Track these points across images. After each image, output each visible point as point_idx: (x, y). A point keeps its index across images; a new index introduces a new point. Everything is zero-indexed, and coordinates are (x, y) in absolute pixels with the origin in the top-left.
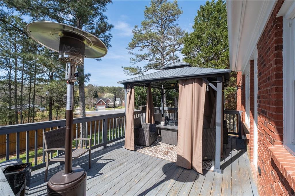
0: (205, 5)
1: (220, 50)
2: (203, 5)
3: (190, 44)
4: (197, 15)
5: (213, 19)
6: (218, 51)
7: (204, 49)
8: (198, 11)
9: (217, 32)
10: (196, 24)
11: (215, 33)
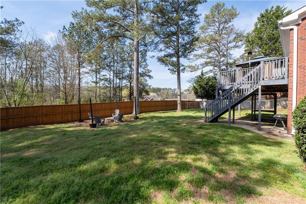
0: (264, 12)
1: (278, 46)
2: (263, 13)
3: (251, 44)
4: (257, 21)
5: (272, 24)
6: (276, 47)
7: (264, 47)
8: (258, 18)
9: (275, 34)
10: (256, 28)
11: (274, 35)
